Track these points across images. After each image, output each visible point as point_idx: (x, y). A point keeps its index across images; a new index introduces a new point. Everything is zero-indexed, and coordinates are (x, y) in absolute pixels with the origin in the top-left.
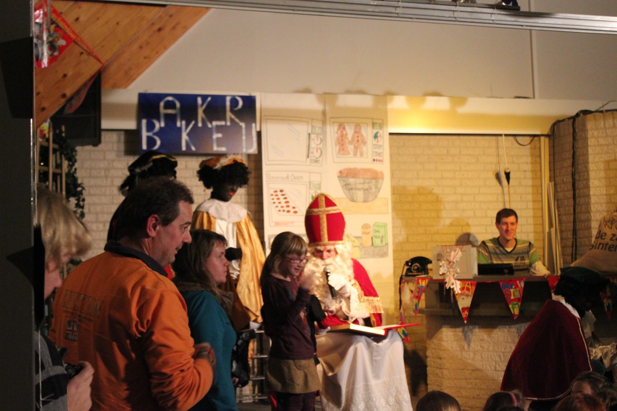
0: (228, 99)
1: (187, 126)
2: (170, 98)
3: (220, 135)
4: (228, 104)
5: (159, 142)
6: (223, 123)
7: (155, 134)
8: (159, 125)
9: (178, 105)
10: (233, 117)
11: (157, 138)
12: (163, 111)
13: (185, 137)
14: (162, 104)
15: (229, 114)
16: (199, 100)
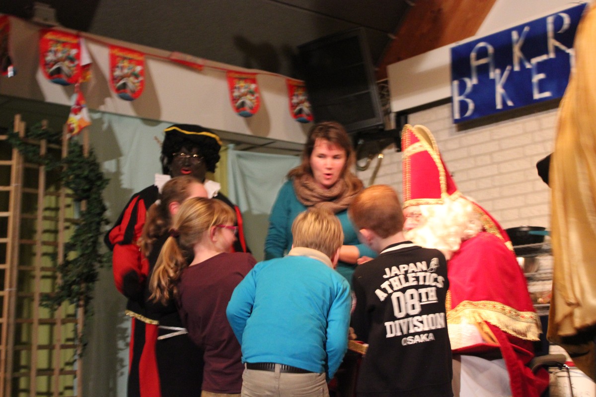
0: (550, 20)
1: (502, 74)
2: (481, 44)
3: (542, 76)
4: (550, 27)
5: (471, 106)
6: (544, 58)
7: (468, 96)
8: (471, 82)
9: (490, 49)
10: (557, 44)
11: (469, 101)
12: (475, 63)
13: (500, 90)
14: (473, 55)
15: (552, 43)
16: (515, 35)
